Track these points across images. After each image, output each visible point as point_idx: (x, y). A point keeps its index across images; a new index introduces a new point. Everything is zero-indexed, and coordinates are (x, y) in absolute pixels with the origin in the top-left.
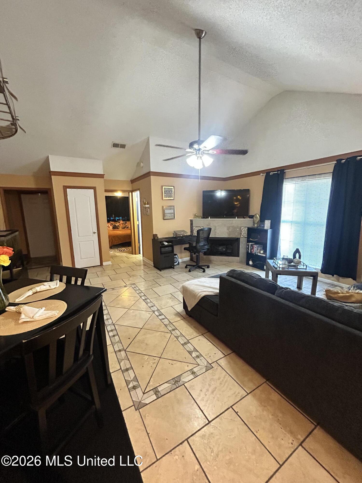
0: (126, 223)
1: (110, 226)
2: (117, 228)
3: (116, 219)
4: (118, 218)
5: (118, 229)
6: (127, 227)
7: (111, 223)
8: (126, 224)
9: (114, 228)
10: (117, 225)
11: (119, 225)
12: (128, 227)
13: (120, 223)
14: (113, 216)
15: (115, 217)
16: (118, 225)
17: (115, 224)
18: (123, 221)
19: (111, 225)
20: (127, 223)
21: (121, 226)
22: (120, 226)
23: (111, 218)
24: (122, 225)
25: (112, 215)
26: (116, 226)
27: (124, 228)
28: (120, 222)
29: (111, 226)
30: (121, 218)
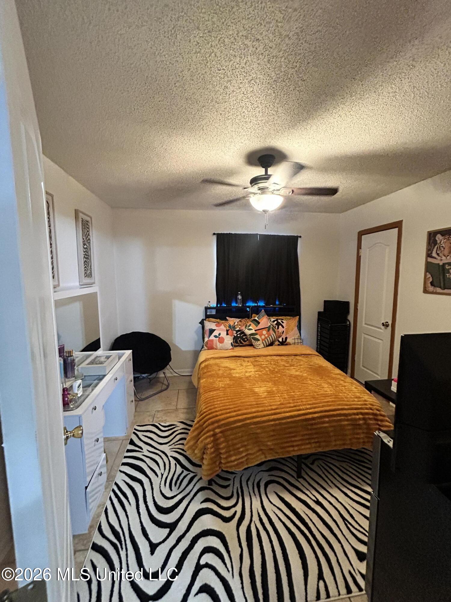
0: (278, 324)
1: (224, 334)
2: (247, 343)
3: (249, 307)
4: (254, 305)
5: (251, 345)
6: (280, 340)
7: (230, 326)
8: (281, 329)
9: (236, 342)
10: (248, 332)
11: (256, 334)
12: (286, 338)
13: (260, 326)
14: (240, 297)
15: (244, 301)
16: (253, 331)
17: (243, 328)
18: (270, 314)
19: (227, 331)
20: (283, 327)
21: (263, 337)
22: (257, 337)
23: (234, 304)
24: (264, 332)
25: (237, 295)
26: (245, 335)
27: (271, 344)
28: (259, 323)
29: (227, 334)
30: (261, 304)
